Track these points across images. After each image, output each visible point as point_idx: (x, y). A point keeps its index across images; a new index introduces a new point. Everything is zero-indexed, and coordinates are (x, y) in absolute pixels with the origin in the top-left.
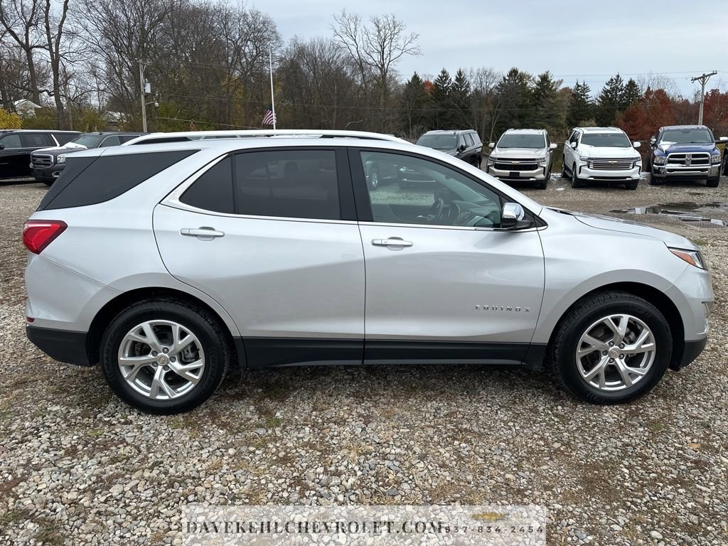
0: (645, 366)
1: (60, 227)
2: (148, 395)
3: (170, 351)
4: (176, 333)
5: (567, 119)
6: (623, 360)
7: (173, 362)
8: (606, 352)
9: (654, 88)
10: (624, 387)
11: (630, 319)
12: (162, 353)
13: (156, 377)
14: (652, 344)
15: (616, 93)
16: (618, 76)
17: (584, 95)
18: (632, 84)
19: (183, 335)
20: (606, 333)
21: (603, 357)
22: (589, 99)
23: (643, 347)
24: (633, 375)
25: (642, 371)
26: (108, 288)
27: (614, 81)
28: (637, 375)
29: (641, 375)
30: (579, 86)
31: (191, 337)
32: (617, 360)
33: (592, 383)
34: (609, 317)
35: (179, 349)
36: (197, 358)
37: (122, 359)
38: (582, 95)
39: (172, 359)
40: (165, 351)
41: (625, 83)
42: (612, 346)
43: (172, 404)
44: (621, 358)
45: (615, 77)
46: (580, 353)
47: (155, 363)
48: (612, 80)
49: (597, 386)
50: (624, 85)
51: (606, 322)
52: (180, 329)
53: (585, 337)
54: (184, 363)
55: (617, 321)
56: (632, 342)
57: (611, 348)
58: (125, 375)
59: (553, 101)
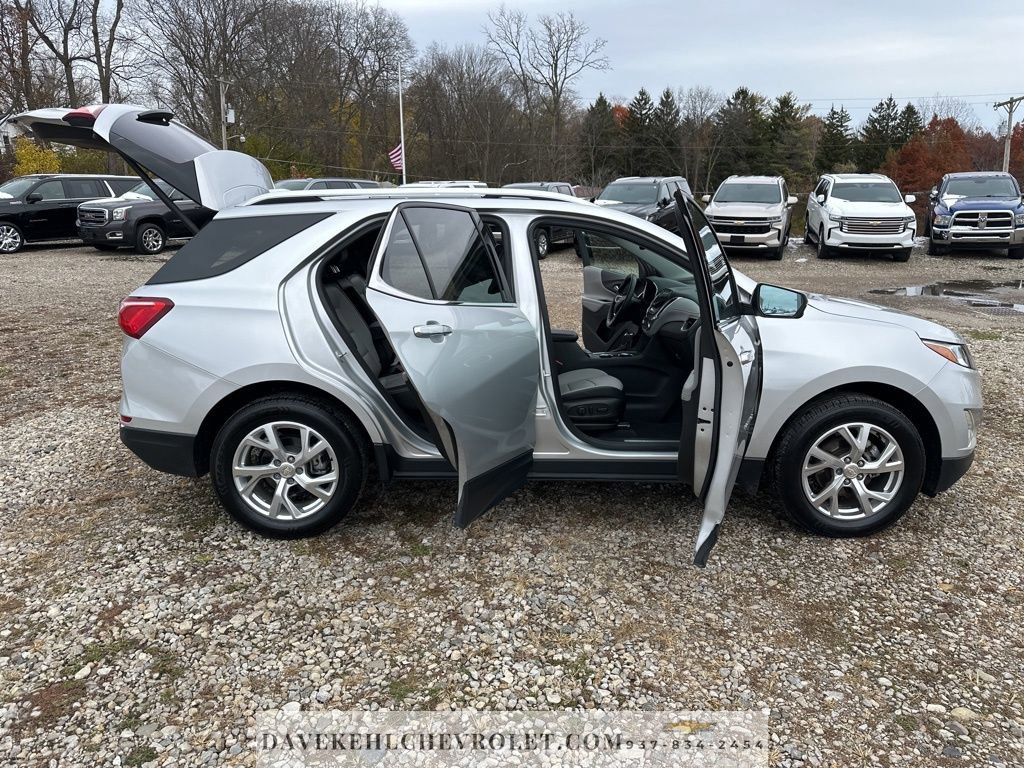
0: (890, 490)
1: (166, 306)
2: (267, 514)
3: (297, 460)
4: (305, 439)
5: (817, 159)
6: (862, 482)
7: (300, 474)
8: (841, 471)
9: (942, 117)
10: (863, 515)
11: (872, 429)
12: (287, 463)
13: (279, 492)
14: (899, 462)
15: (887, 124)
16: (891, 99)
17: (842, 126)
18: (910, 110)
19: (313, 440)
20: (842, 446)
21: (837, 477)
22: (848, 133)
23: (888, 465)
24: (874, 501)
25: (886, 496)
26: (223, 381)
27: (885, 106)
28: (879, 502)
29: (885, 501)
30: (835, 113)
31: (323, 443)
32: (855, 481)
33: (821, 509)
34: (845, 426)
35: (308, 458)
36: (328, 470)
37: (237, 468)
38: (838, 126)
39: (298, 471)
40: (291, 460)
41: (901, 108)
42: (849, 463)
43: (296, 526)
44: (859, 479)
45: (885, 100)
46: (807, 471)
47: (278, 475)
48: (882, 104)
49: (828, 513)
50: (899, 112)
51: (841, 432)
52: (310, 433)
53: (814, 450)
54: (313, 476)
55: (855, 432)
56: (874, 459)
57: (847, 466)
58: (240, 488)
59: (797, 135)
